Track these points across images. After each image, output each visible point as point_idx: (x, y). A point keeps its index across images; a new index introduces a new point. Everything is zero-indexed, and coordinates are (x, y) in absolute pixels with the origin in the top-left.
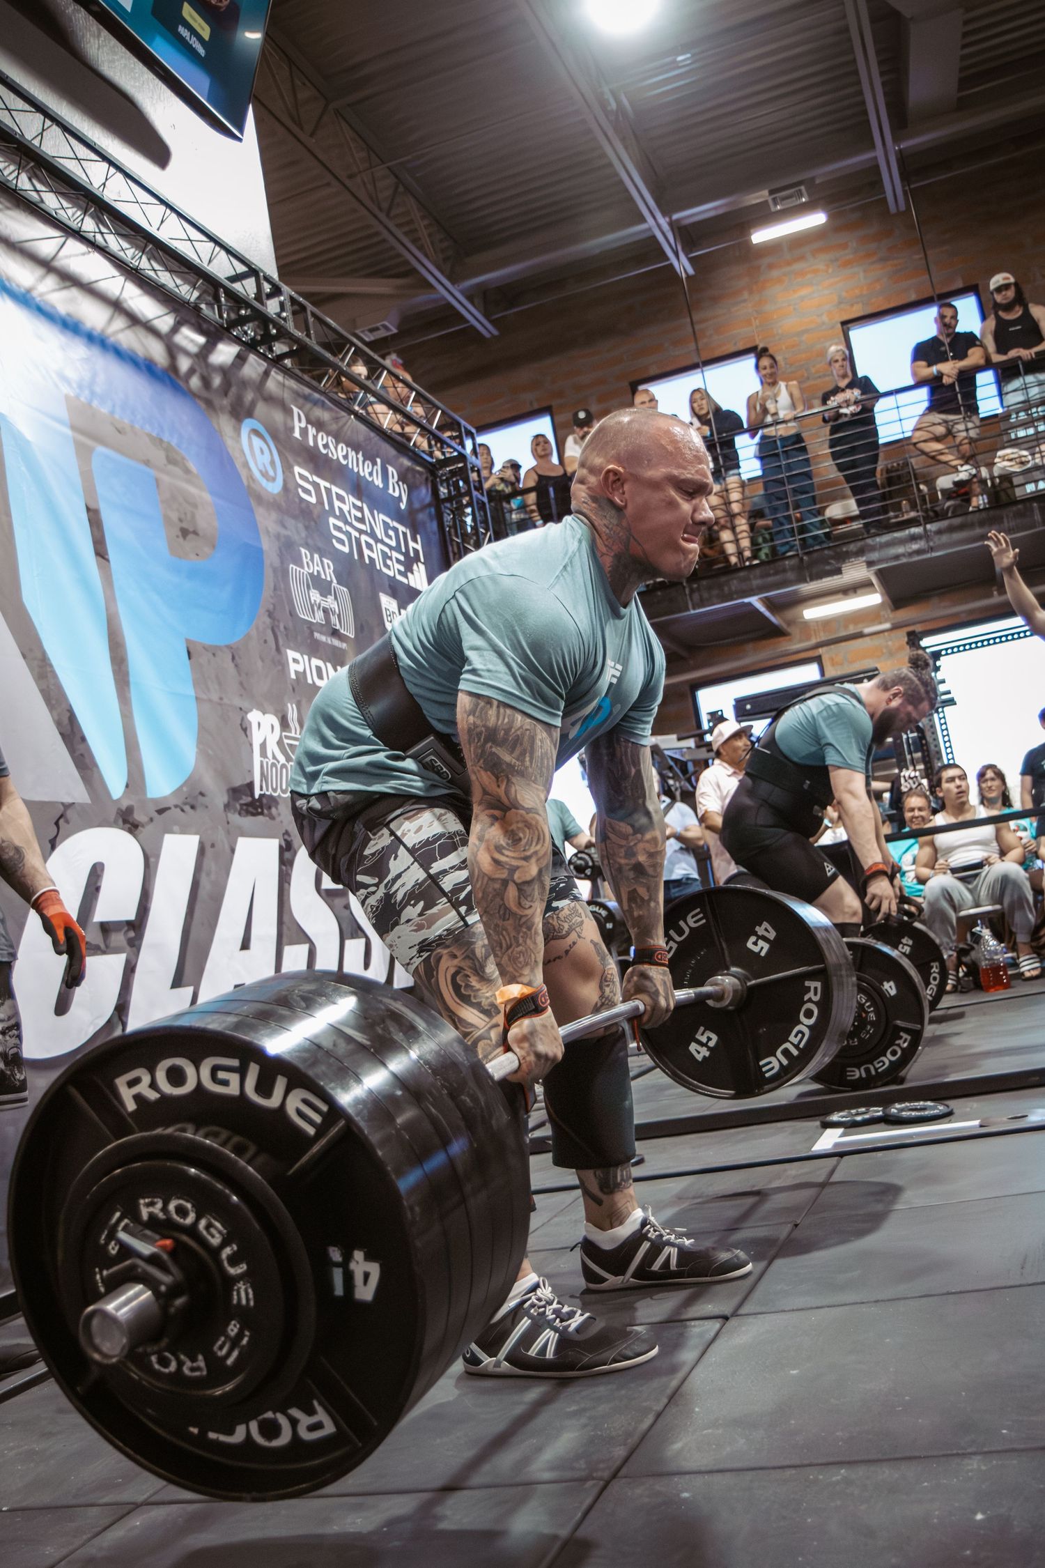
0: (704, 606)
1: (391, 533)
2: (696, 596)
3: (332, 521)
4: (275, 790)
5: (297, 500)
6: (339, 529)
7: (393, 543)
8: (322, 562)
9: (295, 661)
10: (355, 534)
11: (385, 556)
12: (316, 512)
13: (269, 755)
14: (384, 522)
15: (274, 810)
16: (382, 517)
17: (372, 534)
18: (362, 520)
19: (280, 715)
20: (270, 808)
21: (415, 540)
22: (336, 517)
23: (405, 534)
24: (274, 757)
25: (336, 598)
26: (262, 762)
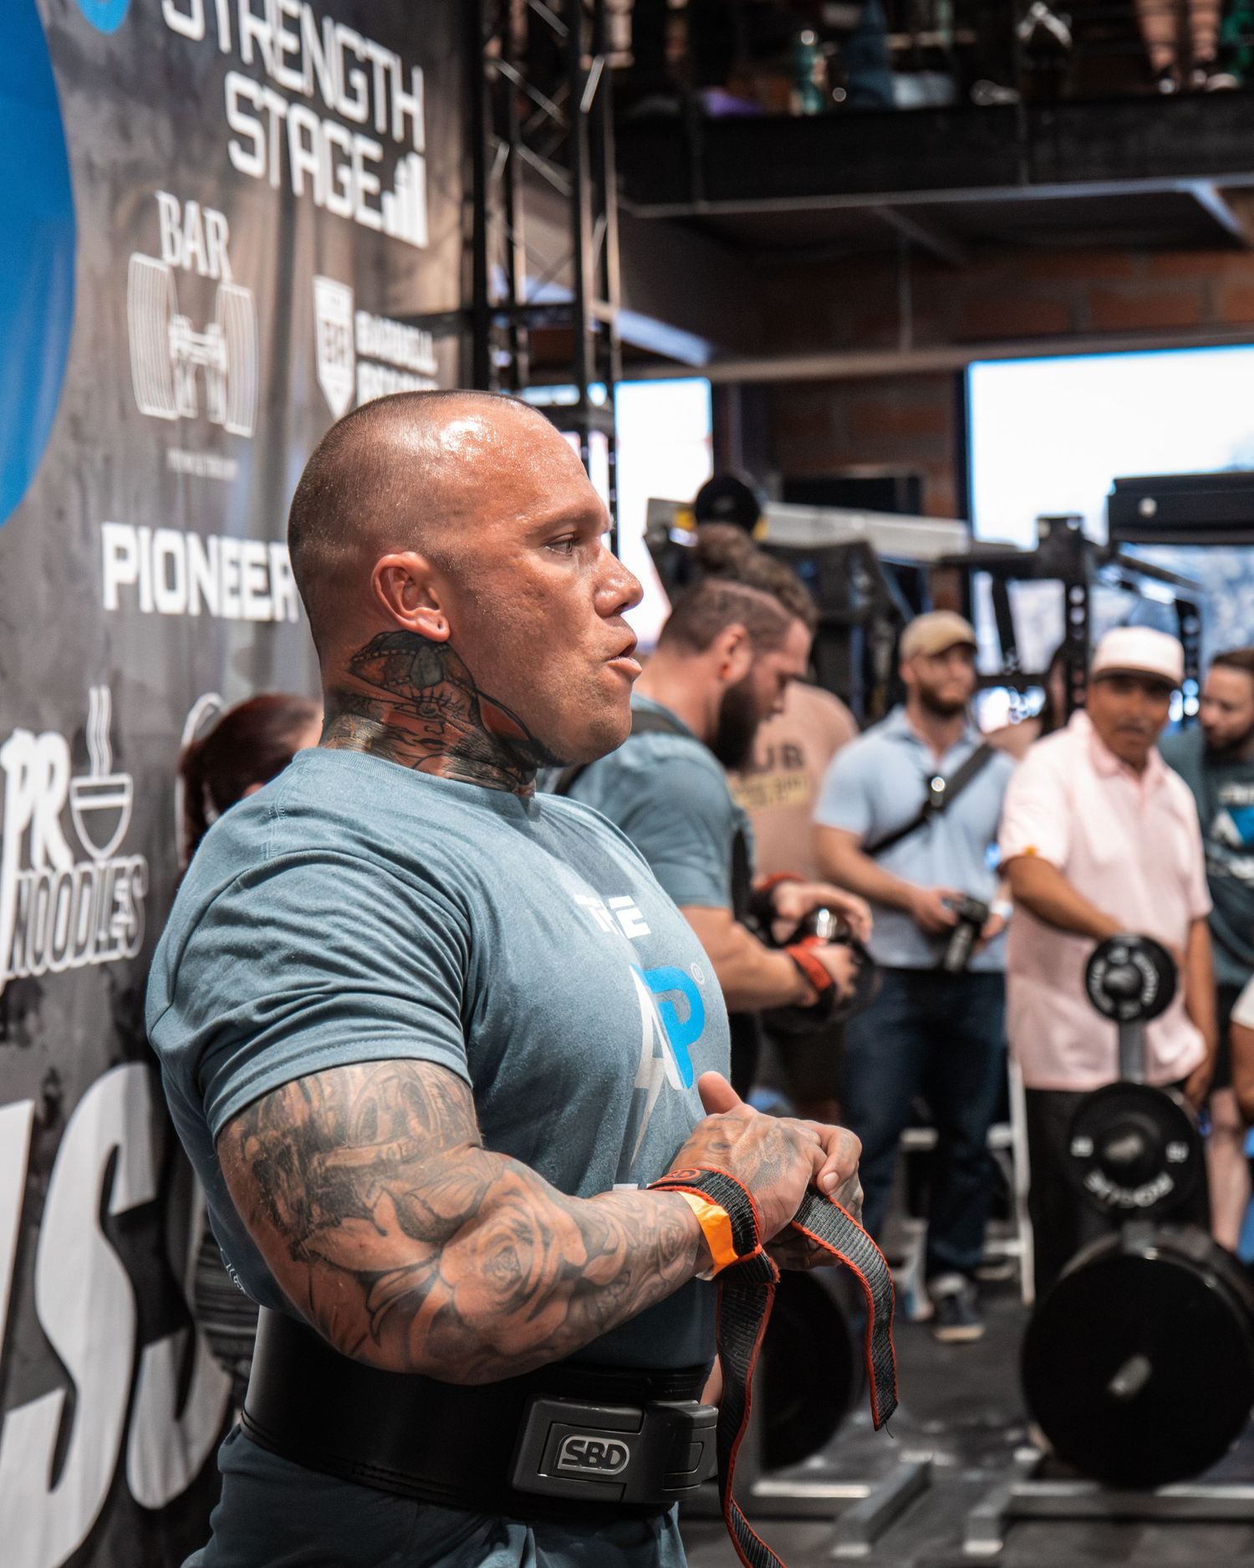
0: (1059, 179)
1: (358, 80)
2: (1044, 151)
3: (236, 83)
4: (38, 958)
5: (159, 40)
6: (245, 105)
7: (357, 111)
8: (203, 220)
9: (121, 553)
10: (277, 105)
11: (340, 157)
12: (201, 63)
13: (37, 857)
14: (348, 52)
15: (31, 1021)
16: (343, 35)
17: (315, 102)
18: (294, 61)
19: (71, 731)
20: (21, 1015)
21: (408, 88)
22: (245, 70)
23: (388, 73)
24: (48, 862)
25: (225, 331)
26: (19, 884)
